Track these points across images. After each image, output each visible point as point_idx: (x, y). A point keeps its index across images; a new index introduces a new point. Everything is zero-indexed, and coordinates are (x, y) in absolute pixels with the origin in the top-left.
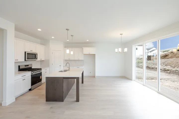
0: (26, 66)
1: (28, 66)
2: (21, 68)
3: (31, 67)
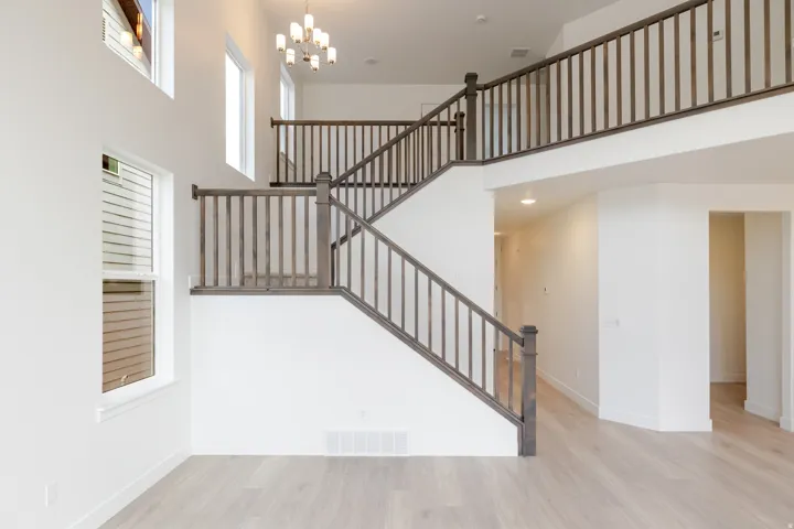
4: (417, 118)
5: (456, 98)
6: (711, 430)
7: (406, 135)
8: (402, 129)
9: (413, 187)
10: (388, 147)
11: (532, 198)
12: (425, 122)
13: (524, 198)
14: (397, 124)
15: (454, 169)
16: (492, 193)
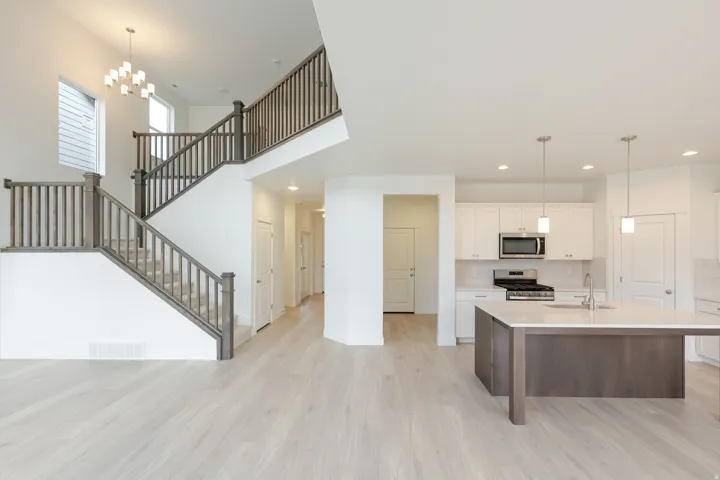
0: (511, 273)
1: (521, 273)
2: (497, 277)
3: (535, 281)
4: (203, 130)
5: (228, 118)
6: (382, 343)
7: (196, 143)
8: (194, 138)
9: (199, 179)
10: (184, 151)
11: (296, 186)
12: (209, 133)
13: (290, 185)
14: (191, 135)
15: (225, 166)
16: (250, 183)
